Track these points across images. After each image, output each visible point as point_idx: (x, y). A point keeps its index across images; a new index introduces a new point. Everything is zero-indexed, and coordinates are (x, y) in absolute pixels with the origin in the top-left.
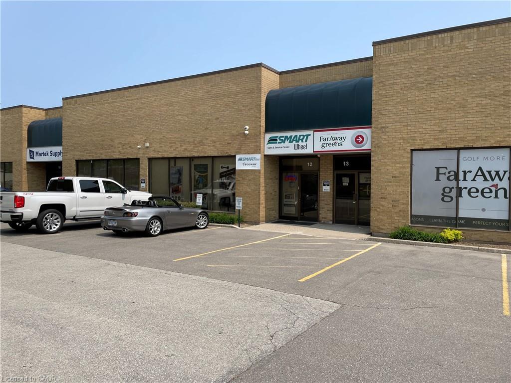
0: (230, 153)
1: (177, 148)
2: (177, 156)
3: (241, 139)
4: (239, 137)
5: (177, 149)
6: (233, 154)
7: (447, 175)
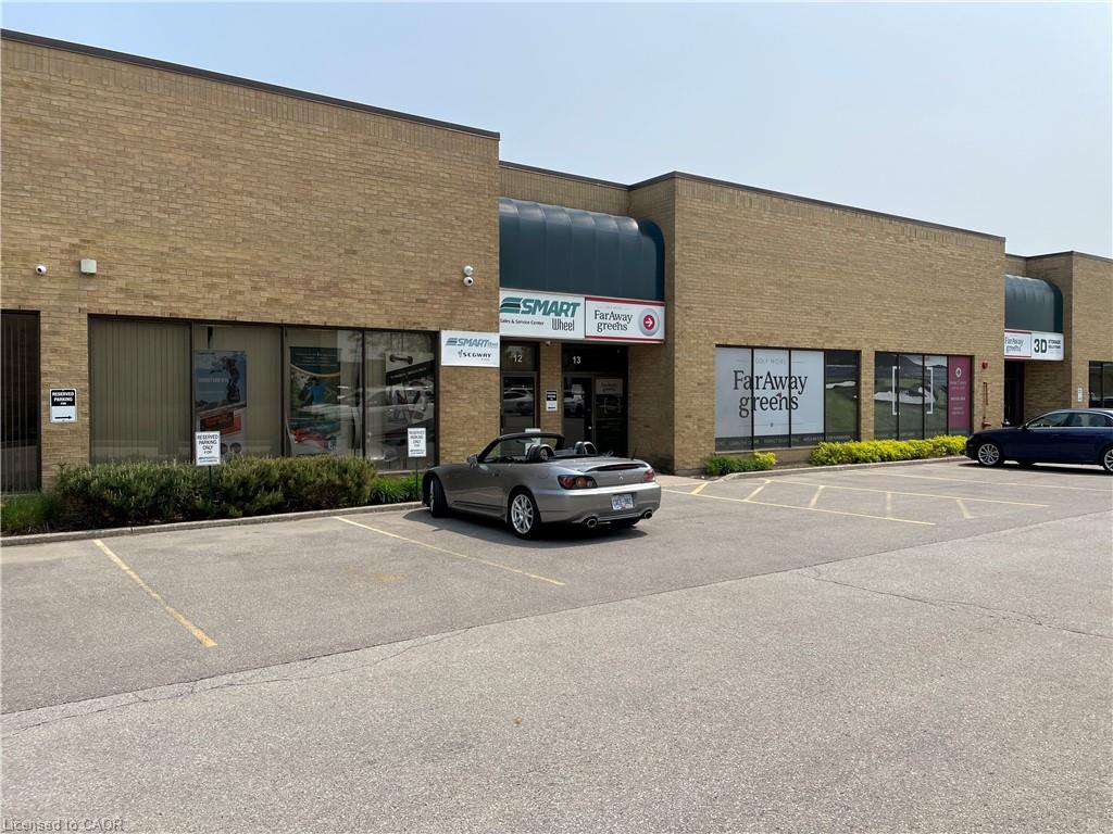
0: (423, 325)
1: (241, 293)
2: (239, 319)
3: (454, 294)
4: (448, 289)
5: (239, 297)
6: (433, 329)
7: (744, 381)
